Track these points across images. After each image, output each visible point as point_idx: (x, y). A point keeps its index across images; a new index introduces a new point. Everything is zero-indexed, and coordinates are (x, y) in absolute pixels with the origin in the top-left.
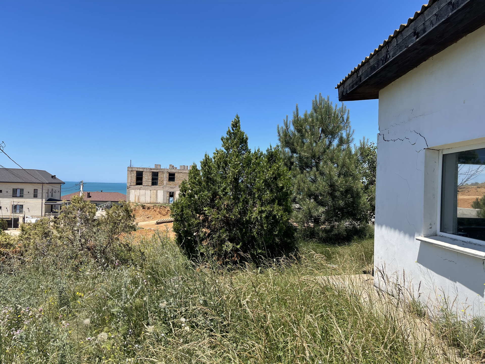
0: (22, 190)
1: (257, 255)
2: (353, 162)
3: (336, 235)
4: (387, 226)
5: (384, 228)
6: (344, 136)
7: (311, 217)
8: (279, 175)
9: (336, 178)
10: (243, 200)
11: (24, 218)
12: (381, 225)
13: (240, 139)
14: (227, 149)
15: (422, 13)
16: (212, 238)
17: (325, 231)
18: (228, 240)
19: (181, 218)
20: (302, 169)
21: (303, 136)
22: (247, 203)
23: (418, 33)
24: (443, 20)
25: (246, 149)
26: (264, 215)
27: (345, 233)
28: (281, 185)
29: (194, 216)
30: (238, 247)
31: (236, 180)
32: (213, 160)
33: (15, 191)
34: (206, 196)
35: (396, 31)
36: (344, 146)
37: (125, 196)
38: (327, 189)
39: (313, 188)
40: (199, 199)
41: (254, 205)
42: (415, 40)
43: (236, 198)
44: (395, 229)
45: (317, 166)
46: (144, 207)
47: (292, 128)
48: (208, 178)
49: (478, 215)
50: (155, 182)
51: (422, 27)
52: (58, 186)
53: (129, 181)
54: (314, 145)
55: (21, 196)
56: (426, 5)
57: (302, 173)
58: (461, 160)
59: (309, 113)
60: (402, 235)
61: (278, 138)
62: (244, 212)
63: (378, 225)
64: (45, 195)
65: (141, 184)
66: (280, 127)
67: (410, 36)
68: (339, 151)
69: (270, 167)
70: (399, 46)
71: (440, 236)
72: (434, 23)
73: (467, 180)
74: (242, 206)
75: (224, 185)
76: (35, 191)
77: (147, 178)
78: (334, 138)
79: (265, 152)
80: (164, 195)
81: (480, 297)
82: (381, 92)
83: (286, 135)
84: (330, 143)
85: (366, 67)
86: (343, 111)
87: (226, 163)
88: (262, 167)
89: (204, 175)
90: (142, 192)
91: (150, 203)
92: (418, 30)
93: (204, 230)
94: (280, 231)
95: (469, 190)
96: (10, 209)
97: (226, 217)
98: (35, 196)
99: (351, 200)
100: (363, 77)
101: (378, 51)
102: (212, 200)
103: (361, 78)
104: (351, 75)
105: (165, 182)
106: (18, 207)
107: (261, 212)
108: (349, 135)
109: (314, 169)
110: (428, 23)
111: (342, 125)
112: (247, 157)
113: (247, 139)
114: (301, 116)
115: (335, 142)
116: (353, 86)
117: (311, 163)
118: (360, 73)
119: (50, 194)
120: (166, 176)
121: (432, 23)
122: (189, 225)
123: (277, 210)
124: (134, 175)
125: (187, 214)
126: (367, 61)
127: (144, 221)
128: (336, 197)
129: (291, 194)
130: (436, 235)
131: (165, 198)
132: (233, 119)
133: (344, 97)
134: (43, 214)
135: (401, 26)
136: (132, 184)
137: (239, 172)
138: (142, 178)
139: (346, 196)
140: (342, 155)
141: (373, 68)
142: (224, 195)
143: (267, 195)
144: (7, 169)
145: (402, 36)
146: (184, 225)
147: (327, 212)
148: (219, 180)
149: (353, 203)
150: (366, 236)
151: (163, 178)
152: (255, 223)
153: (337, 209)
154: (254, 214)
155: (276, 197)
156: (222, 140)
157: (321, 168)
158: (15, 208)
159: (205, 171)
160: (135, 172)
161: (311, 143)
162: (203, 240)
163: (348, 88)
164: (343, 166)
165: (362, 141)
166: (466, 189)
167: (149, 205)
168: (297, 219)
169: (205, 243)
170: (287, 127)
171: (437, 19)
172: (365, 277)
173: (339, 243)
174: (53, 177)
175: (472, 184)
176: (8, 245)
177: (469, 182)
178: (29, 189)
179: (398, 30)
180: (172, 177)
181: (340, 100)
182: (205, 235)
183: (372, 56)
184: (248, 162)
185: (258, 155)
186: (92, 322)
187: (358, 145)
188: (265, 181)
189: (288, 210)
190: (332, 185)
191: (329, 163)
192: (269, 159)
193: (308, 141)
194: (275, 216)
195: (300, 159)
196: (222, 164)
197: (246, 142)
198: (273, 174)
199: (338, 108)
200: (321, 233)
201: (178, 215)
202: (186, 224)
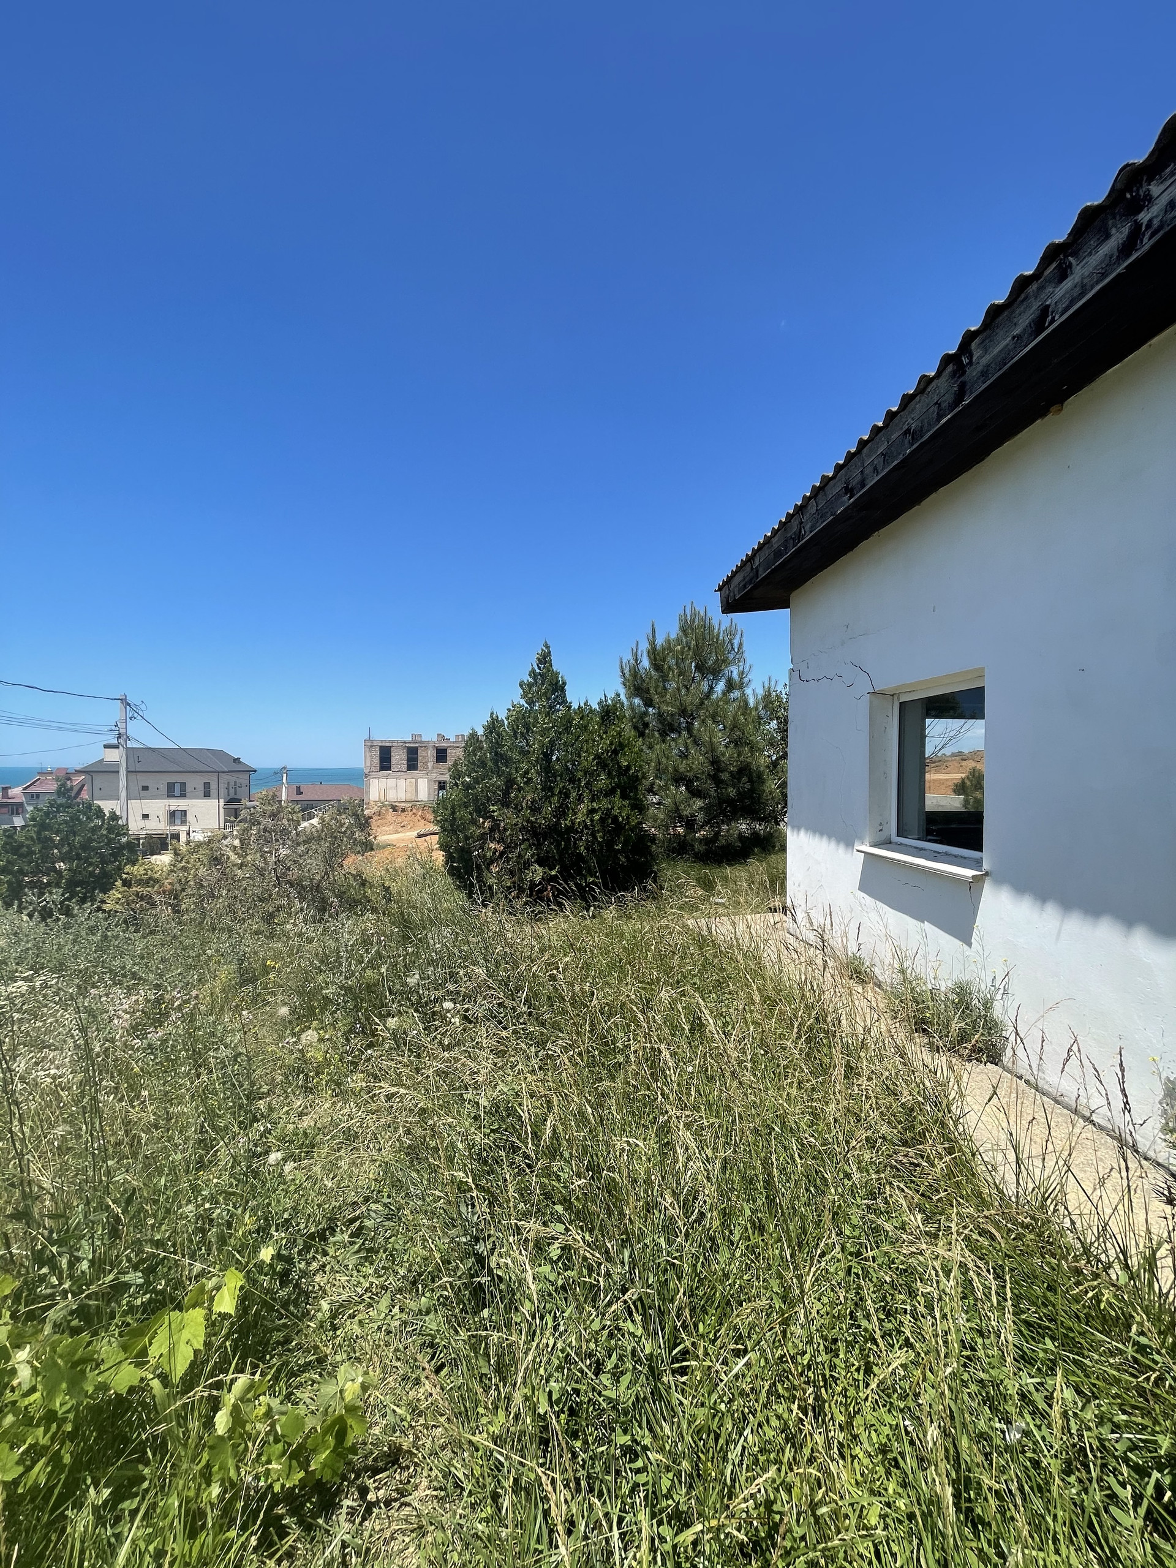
0: (183, 785)
1: (587, 885)
2: (750, 720)
3: (722, 847)
4: (807, 829)
5: (802, 833)
6: (735, 676)
7: (680, 817)
8: (622, 746)
9: (722, 749)
10: (560, 792)
11: (188, 834)
12: (797, 827)
13: (551, 684)
14: (531, 702)
15: (859, 451)
16: (508, 860)
17: (706, 841)
18: (536, 862)
19: (452, 826)
20: (664, 734)
21: (664, 678)
22: (567, 796)
23: (852, 489)
24: (896, 462)
25: (564, 702)
26: (597, 817)
27: (738, 844)
28: (626, 764)
29: (474, 822)
30: (553, 873)
31: (547, 756)
32: (506, 723)
33: (171, 787)
34: (493, 785)
35: (814, 487)
36: (736, 694)
37: (361, 790)
38: (708, 768)
39: (682, 768)
40: (482, 791)
41: (580, 800)
42: (848, 501)
43: (547, 788)
44: (822, 834)
45: (689, 729)
46: (394, 808)
47: (646, 663)
48: (496, 753)
49: (965, 806)
50: (412, 764)
51: (859, 478)
52: (246, 776)
53: (368, 764)
54: (683, 692)
55: (183, 795)
56: (866, 438)
57: (664, 741)
58: (933, 713)
59: (673, 636)
60: (833, 844)
61: (621, 680)
62: (562, 811)
63: (793, 827)
64: (223, 791)
65: (389, 768)
66: (624, 661)
67: (838, 496)
68: (727, 702)
69: (606, 733)
70: (821, 514)
71: (896, 843)
72: (879, 468)
73: (943, 747)
74: (558, 801)
75: (524, 766)
76: (207, 786)
77: (399, 758)
78: (717, 679)
79: (595, 706)
80: (429, 789)
81: (966, 947)
82: (795, 597)
83: (635, 674)
84: (711, 688)
85: (766, 552)
86: (731, 632)
87: (527, 727)
88: (592, 733)
89: (491, 749)
90: (392, 782)
91: (406, 802)
92: (853, 483)
93: (492, 846)
94: (625, 844)
95: (948, 764)
96: (164, 818)
97: (532, 822)
98: (207, 795)
99: (748, 786)
100: (761, 569)
101: (785, 523)
102: (506, 793)
103: (757, 572)
104: (741, 567)
105: (430, 765)
106: (178, 815)
107: (592, 811)
108: (743, 673)
109: (685, 733)
110: (868, 471)
111: (731, 657)
112: (565, 716)
113: (564, 683)
114: (660, 641)
115: (720, 687)
116: (745, 587)
117: (680, 724)
118: (757, 563)
119: (232, 791)
120: (431, 754)
121: (875, 470)
122: (467, 838)
123: (620, 807)
124: (376, 753)
125: (461, 819)
126: (768, 540)
127: (397, 832)
128: (722, 781)
129: (644, 777)
130: (890, 843)
131: (432, 791)
132: (539, 649)
133: (729, 607)
134: (222, 826)
135: (823, 477)
136: (373, 769)
137: (552, 743)
138: (390, 758)
139: (739, 780)
140: (731, 708)
141: (778, 554)
142: (525, 783)
143: (603, 781)
144: (153, 750)
145: (825, 495)
146: (457, 837)
147: (706, 809)
148: (516, 756)
149: (752, 790)
150: (774, 847)
151: (428, 757)
152: (582, 831)
153: (725, 802)
154: (580, 815)
155: (618, 785)
156: (521, 686)
157: (695, 732)
158: (172, 815)
159: (491, 742)
160: (378, 749)
161: (678, 689)
162: (492, 862)
163: (736, 590)
164: (734, 727)
165: (766, 686)
166: (940, 762)
167: (403, 805)
168: (655, 821)
169: (494, 869)
170: (637, 660)
171: (886, 462)
172: (771, 918)
173: (728, 860)
174: (237, 761)
175: (953, 755)
176: (151, 881)
177: (948, 751)
178: (195, 782)
179: (818, 484)
180: (441, 755)
181: (723, 612)
182: (494, 853)
183: (775, 532)
184: (567, 723)
185: (584, 713)
186: (293, 1011)
187: (760, 692)
188: (598, 757)
189: (639, 807)
190: (715, 762)
191: (709, 722)
192: (602, 718)
193: (674, 685)
194: (616, 817)
195: (660, 715)
196: (521, 729)
197: (563, 690)
198: (611, 743)
199: (723, 628)
200: (696, 845)
201: (446, 820)
202: (461, 836)
